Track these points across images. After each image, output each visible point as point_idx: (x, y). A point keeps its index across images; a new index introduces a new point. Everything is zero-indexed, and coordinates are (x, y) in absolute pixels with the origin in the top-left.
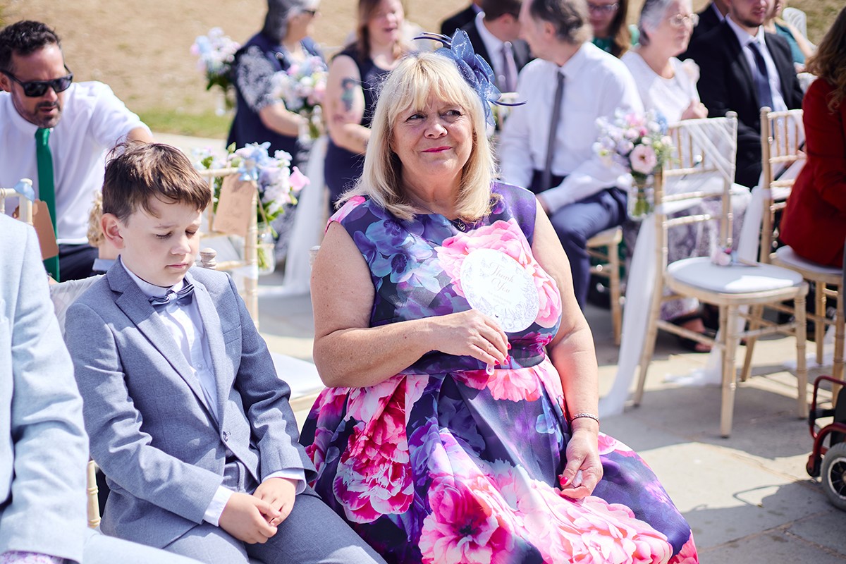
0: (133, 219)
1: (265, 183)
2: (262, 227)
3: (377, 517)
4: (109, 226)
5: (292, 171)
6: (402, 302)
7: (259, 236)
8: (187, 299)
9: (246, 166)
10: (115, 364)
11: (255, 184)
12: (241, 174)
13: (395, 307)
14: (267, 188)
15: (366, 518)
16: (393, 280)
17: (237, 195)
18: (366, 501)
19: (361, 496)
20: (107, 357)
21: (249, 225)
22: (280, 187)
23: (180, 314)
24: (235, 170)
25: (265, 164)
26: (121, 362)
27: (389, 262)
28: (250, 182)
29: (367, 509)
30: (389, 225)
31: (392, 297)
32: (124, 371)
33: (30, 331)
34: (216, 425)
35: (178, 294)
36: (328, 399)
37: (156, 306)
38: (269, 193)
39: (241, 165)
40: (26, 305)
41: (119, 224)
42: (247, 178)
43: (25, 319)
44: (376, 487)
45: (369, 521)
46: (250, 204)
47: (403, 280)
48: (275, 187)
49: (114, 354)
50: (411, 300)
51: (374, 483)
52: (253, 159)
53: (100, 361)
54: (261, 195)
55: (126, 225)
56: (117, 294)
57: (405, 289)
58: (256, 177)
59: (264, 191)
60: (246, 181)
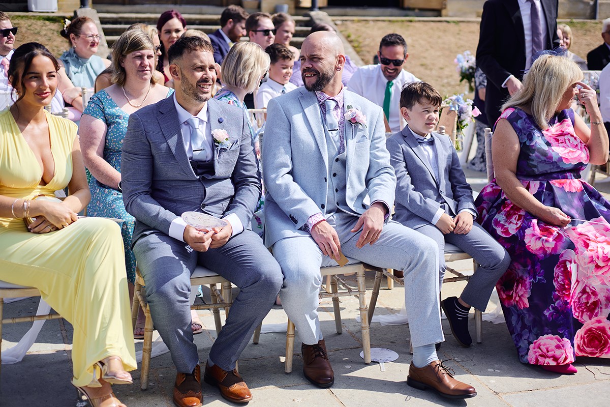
0: (414, 108)
1: (461, 112)
2: (459, 132)
3: (511, 235)
4: (404, 112)
5: (473, 108)
6: (533, 154)
7: (457, 136)
8: (431, 143)
9: (453, 104)
10: (402, 159)
11: (456, 112)
12: (451, 107)
13: (530, 156)
14: (462, 114)
15: (506, 235)
16: (527, 144)
17: (448, 116)
18: (507, 229)
19: (505, 227)
20: (399, 156)
21: (453, 130)
22: (468, 114)
23: (428, 148)
24: (448, 105)
25: (462, 103)
26: (405, 159)
27: (526, 136)
28: (454, 111)
29: (506, 231)
30: (526, 120)
31: (528, 151)
32: (405, 162)
33: (377, 145)
34: (438, 185)
35: (428, 140)
36: (489, 190)
37: (419, 142)
38: (463, 117)
39: (451, 104)
40: (376, 136)
41: (408, 111)
42: (453, 109)
43: (375, 141)
44: (511, 224)
45: (507, 236)
46: (454, 121)
47: (532, 144)
48: (465, 114)
49: (402, 155)
50: (536, 153)
51: (511, 222)
52: (456, 101)
53: (397, 157)
54: (459, 117)
55: (411, 111)
56: (405, 137)
57: (534, 148)
58: (457, 109)
59: (461, 115)
60: (452, 110)
